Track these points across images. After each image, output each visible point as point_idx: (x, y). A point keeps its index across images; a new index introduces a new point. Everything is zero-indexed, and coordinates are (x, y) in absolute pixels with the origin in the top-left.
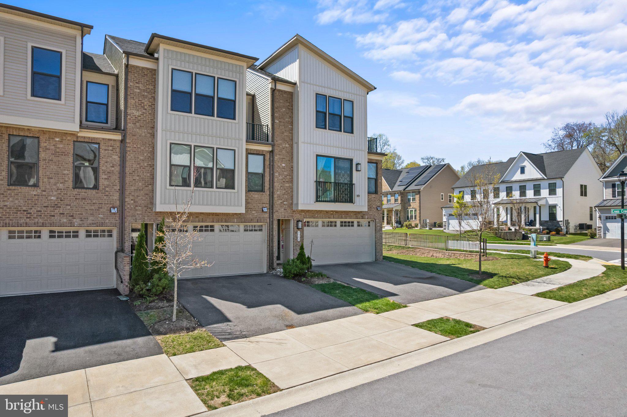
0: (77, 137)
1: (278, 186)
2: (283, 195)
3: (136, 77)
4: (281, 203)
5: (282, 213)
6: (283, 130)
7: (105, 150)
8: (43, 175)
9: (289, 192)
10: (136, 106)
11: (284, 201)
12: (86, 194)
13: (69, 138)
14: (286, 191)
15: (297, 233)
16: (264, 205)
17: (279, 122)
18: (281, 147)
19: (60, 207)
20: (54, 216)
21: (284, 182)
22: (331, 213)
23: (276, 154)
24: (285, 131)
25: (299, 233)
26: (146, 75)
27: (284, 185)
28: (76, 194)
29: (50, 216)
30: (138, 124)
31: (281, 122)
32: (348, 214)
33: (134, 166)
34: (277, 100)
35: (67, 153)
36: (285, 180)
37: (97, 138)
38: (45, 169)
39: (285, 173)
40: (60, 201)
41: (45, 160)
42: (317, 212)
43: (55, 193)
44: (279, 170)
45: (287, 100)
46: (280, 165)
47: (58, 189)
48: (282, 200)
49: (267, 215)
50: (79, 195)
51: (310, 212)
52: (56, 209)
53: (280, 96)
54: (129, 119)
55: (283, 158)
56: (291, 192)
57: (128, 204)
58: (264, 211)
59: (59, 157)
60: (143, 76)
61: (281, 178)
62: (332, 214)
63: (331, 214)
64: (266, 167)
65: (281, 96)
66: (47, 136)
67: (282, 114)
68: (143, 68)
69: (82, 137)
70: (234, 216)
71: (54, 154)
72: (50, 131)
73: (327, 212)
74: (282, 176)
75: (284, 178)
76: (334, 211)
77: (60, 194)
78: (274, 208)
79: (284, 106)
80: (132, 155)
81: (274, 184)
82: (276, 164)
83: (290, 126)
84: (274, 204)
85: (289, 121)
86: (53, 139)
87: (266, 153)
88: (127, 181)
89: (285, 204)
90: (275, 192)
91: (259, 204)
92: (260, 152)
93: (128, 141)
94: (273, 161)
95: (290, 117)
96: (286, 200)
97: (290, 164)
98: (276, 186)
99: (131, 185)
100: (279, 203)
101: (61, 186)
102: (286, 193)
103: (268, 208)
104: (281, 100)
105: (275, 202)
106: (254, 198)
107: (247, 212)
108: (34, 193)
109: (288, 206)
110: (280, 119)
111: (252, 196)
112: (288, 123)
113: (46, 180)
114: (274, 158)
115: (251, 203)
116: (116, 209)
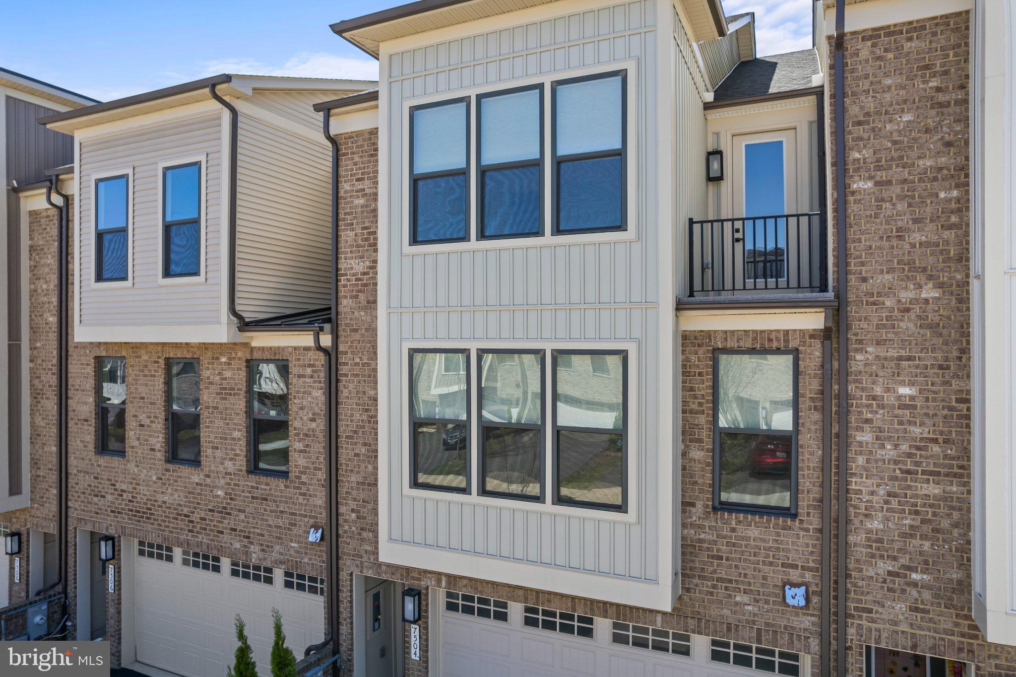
1: (872, 493)
2: (904, 535)
4: (890, 573)
5: (896, 623)
6: (904, 221)
8: (205, 441)
9: (946, 524)
12: (268, 488)
14: (923, 521)
16: (795, 576)
17: (877, 184)
18: (888, 303)
19: (229, 514)
20: (222, 533)
21: (908, 472)
23: (860, 342)
24: (916, 221)
27: (909, 487)
28: (252, 487)
29: (218, 532)
31: (889, 182)
34: (865, 85)
35: (238, 389)
36: (918, 464)
37: (283, 349)
39: (916, 430)
40: (229, 501)
41: (208, 407)
43: (222, 482)
44: (879, 417)
45: (927, 67)
46: (887, 390)
47: (226, 473)
48: (895, 559)
49: (807, 623)
50: (257, 488)
52: (224, 518)
53: (879, 58)
55: (900, 358)
56: (954, 526)
57: (346, 521)
58: (790, 601)
59: (226, 399)
61: (889, 452)
64: (805, 403)
67: (895, 143)
71: (219, 394)
74: (896, 446)
75: (910, 455)
77: (229, 484)
78: (847, 591)
79: (905, 102)
80: (351, 386)
81: (848, 483)
82: (863, 389)
83: (946, 190)
84: (848, 576)
85: (941, 169)
86: (218, 359)
87: (803, 343)
88: (342, 460)
89: (915, 584)
90: (856, 522)
91: (766, 568)
92: (770, 340)
93: (342, 348)
94: (844, 375)
95: (949, 144)
96: (926, 562)
97: (947, 383)
98: (859, 492)
99: (352, 471)
100: (881, 572)
101: (229, 465)
102: (927, 529)
103: (813, 588)
104: (886, 75)
105: (851, 566)
106: (742, 538)
107: (712, 594)
108: (196, 479)
109: (937, 596)
110: (878, 168)
111: (733, 530)
112: (935, 179)
113: (209, 451)
114: (845, 359)
115: (728, 559)
116: (320, 531)
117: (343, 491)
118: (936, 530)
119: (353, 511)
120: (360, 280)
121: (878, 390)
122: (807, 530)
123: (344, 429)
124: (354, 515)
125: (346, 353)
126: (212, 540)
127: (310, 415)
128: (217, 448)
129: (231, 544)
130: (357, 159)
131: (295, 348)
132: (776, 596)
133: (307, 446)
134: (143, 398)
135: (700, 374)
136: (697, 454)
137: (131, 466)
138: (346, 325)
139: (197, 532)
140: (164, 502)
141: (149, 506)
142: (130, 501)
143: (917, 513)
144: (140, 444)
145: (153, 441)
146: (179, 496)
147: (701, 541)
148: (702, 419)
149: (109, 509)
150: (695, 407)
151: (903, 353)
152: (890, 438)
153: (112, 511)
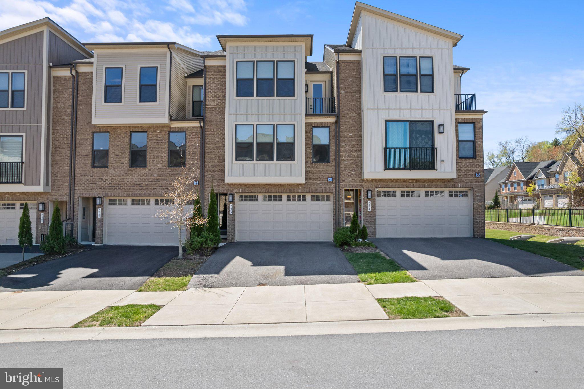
0: (171, 128)
1: (345, 156)
2: (351, 164)
3: (212, 74)
4: (348, 172)
5: (349, 183)
6: (350, 100)
7: (190, 136)
8: (149, 159)
9: (358, 161)
10: (213, 98)
11: (352, 171)
12: (177, 171)
13: (165, 129)
14: (354, 161)
15: (367, 203)
16: (330, 176)
17: (345, 92)
18: (347, 117)
19: (160, 182)
20: (156, 188)
21: (351, 151)
22: (410, 181)
23: (342, 124)
24: (352, 100)
25: (369, 203)
26: (221, 71)
27: (351, 154)
28: (170, 172)
29: (154, 188)
30: (214, 112)
31: (347, 92)
32: (433, 183)
33: (212, 147)
34: (343, 72)
35: (164, 141)
36: (353, 149)
37: (184, 127)
38: (151, 154)
39: (353, 142)
40: (159, 177)
41: (150, 147)
42: (392, 181)
43: (156, 171)
44: (346, 140)
45: (354, 70)
46: (347, 134)
47: (158, 169)
48: (349, 169)
49: (332, 185)
50: (172, 172)
51: (383, 181)
52: (157, 183)
53: (345, 67)
54: (208, 109)
55: (350, 128)
56: (359, 161)
57: (207, 178)
58: (329, 181)
59: (159, 144)
60: (218, 73)
61: (348, 147)
62: (412, 183)
63: (410, 183)
64: (331, 138)
65: (347, 66)
66: (152, 130)
67: (348, 84)
68: (218, 66)
69: (174, 127)
70: (298, 186)
71: (156, 142)
72: (153, 126)
73: (405, 180)
74: (349, 146)
75: (352, 148)
76: (414, 180)
77: (160, 172)
78: (340, 177)
79: (350, 76)
80: (210, 138)
81: (340, 154)
82: (343, 134)
83: (358, 94)
84: (341, 174)
85: (356, 90)
86: (155, 131)
87: (331, 125)
88: (206, 159)
89: (352, 174)
90: (342, 162)
91: (324, 175)
92: (324, 124)
93: (206, 127)
94: (339, 131)
95: (358, 86)
96: (355, 169)
97: (358, 133)
98: (342, 156)
99: (210, 163)
100: (346, 172)
101: (160, 166)
102: (355, 162)
103: (334, 178)
104: (347, 70)
105: (341, 172)
106: (319, 169)
107: (312, 182)
108: (144, 172)
109: (356, 176)
110: (345, 89)
111: (317, 167)
112: (355, 92)
113: (151, 162)
114: (339, 128)
115: (315, 174)
116: (198, 182)
117: (206, 169)
118: (356, 162)
119: (210, 174)
120: (213, 107)
121: (346, 135)
122: (332, 165)
123: (207, 150)
124: (210, 176)
125: (208, 128)
126: (150, 192)
127: (194, 147)
128: (154, 160)
129: (160, 192)
130: (212, 73)
131: (189, 127)
132: (326, 181)
133: (193, 157)
134: (118, 146)
135: (309, 132)
136: (308, 150)
137: (111, 171)
138: (208, 120)
139: (144, 190)
140: (128, 181)
141: (120, 184)
142: (110, 183)
143: (353, 159)
144: (116, 162)
145: (123, 160)
146: (135, 178)
147: (310, 170)
148: (309, 142)
149: (98, 188)
150: (308, 139)
151: (350, 127)
152: (348, 144)
153: (100, 188)
